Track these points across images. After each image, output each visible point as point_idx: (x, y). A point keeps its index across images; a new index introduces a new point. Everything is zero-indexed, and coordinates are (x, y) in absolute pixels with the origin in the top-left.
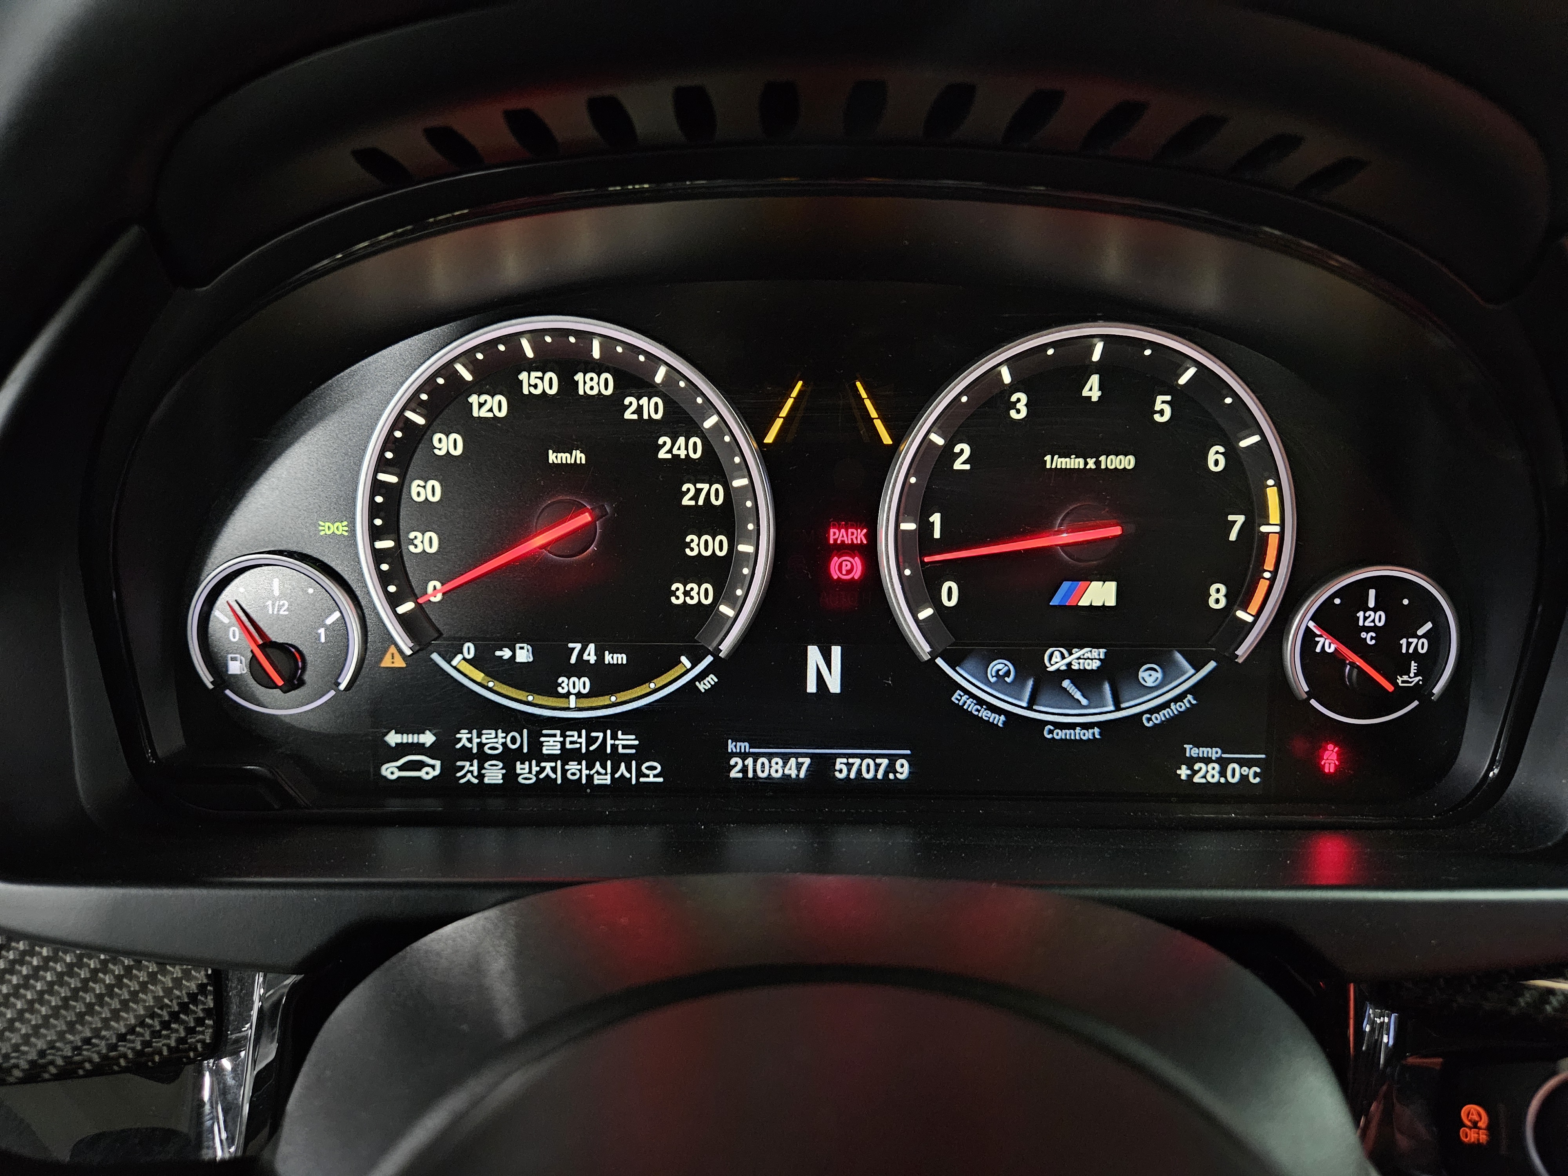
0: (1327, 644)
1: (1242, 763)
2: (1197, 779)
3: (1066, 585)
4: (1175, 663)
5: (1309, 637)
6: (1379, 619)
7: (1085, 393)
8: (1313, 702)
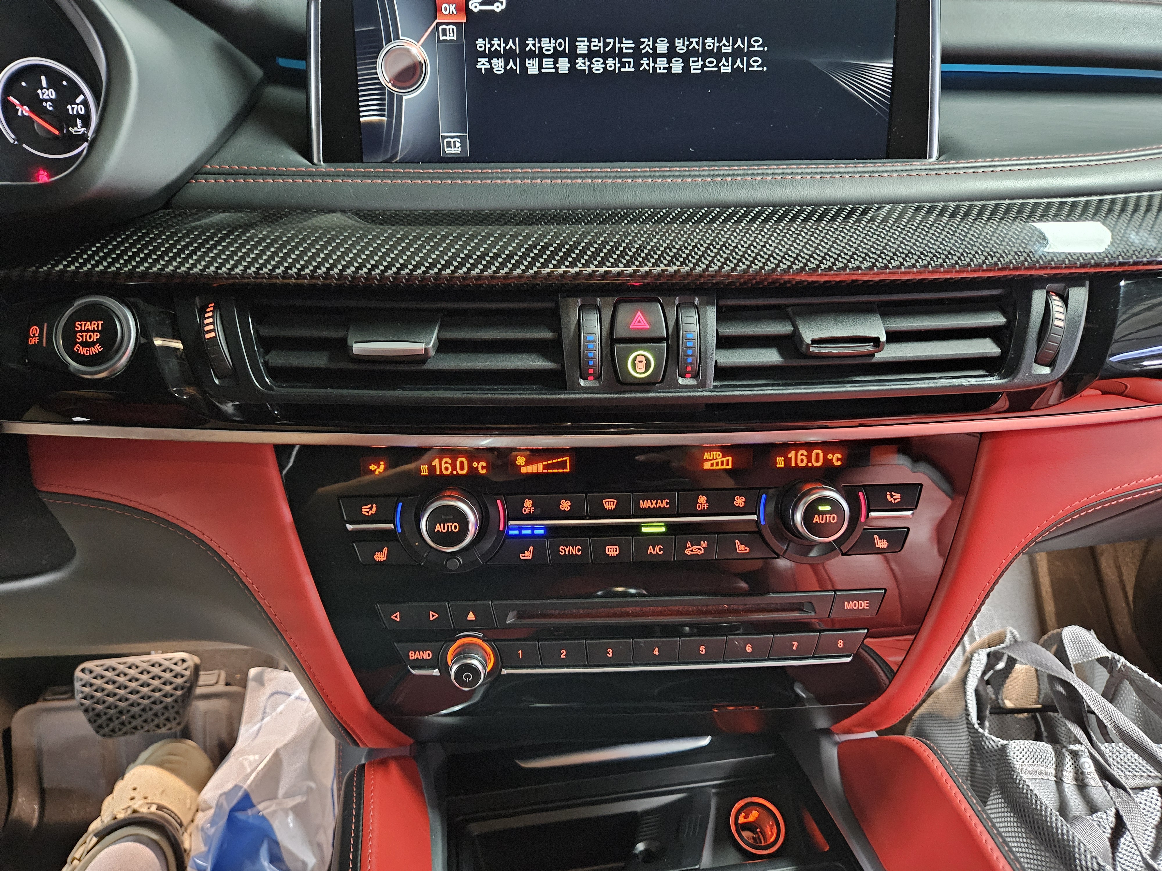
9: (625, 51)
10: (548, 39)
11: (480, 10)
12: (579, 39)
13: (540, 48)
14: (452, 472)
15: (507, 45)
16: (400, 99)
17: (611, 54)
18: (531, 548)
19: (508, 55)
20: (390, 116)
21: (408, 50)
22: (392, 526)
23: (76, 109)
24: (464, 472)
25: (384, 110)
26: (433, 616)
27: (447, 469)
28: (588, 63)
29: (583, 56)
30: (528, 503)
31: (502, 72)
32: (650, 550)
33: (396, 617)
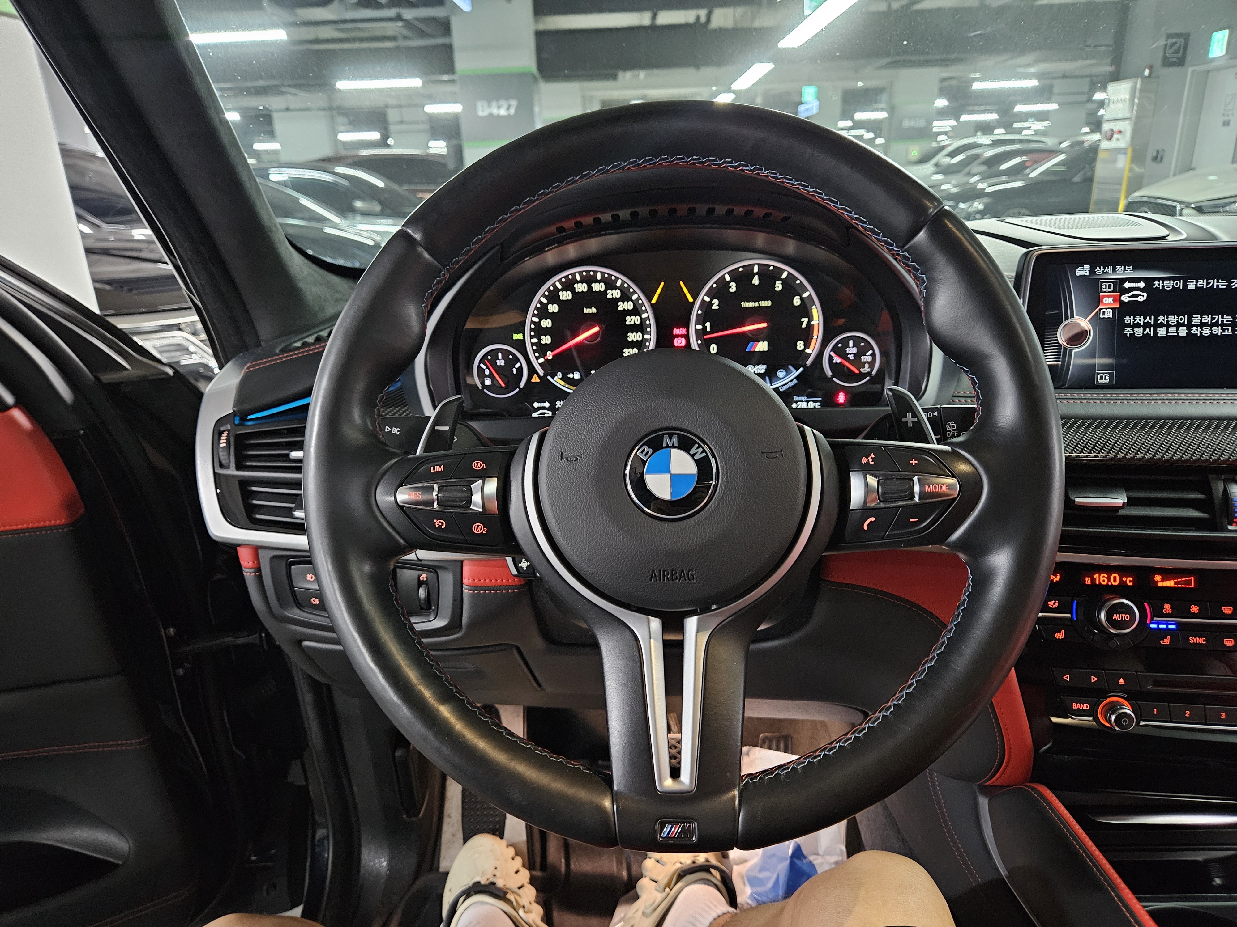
0: (837, 360)
1: (814, 401)
2: (798, 407)
3: (751, 344)
4: (789, 369)
5: (831, 358)
6: (854, 350)
7: (753, 282)
8: (834, 379)
9: (1225, 322)
10: (1173, 317)
11: (1129, 301)
12: (1194, 316)
13: (1168, 322)
14: (1108, 583)
15: (1145, 320)
16: (1071, 351)
17: (1216, 324)
18: (1169, 637)
19: (1146, 325)
20: (1063, 362)
21: (1079, 324)
22: (1069, 615)
23: (867, 358)
24: (1116, 584)
25: (1060, 358)
26: (1094, 679)
27: (1104, 581)
28: (1199, 330)
29: (1197, 326)
30: (1167, 606)
31: (1141, 335)
33: (1067, 678)
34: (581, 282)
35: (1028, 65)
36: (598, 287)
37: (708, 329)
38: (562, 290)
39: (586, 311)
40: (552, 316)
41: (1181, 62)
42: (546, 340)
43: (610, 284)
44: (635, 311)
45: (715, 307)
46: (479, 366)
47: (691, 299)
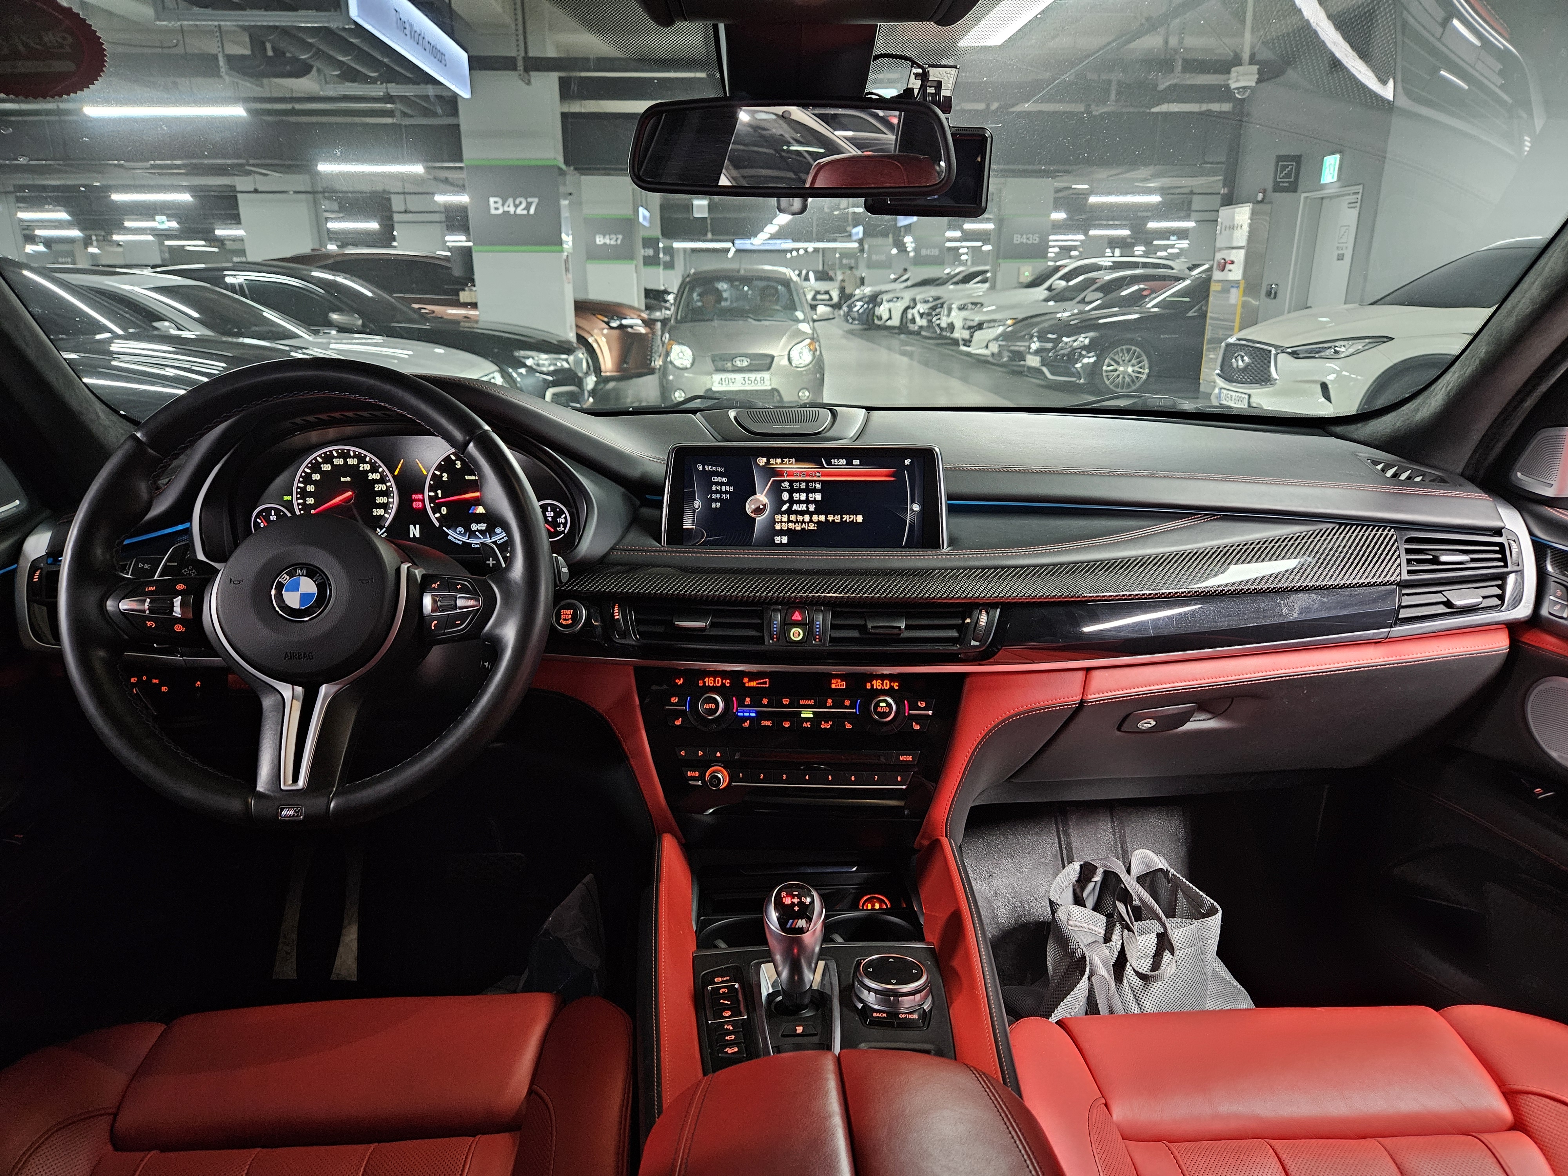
6: (552, 514)
18: (748, 721)
22: (684, 708)
23: (561, 520)
24: (717, 685)
26: (700, 753)
27: (710, 682)
30: (748, 700)
32: (804, 725)
33: (683, 753)
34: (339, 457)
35: (1146, 180)
36: (352, 462)
37: (440, 496)
38: (323, 463)
39: (343, 479)
40: (315, 483)
41: (1293, 188)
42: (310, 501)
43: (362, 459)
44: (382, 481)
45: (445, 479)
46: (255, 521)
47: (425, 473)
